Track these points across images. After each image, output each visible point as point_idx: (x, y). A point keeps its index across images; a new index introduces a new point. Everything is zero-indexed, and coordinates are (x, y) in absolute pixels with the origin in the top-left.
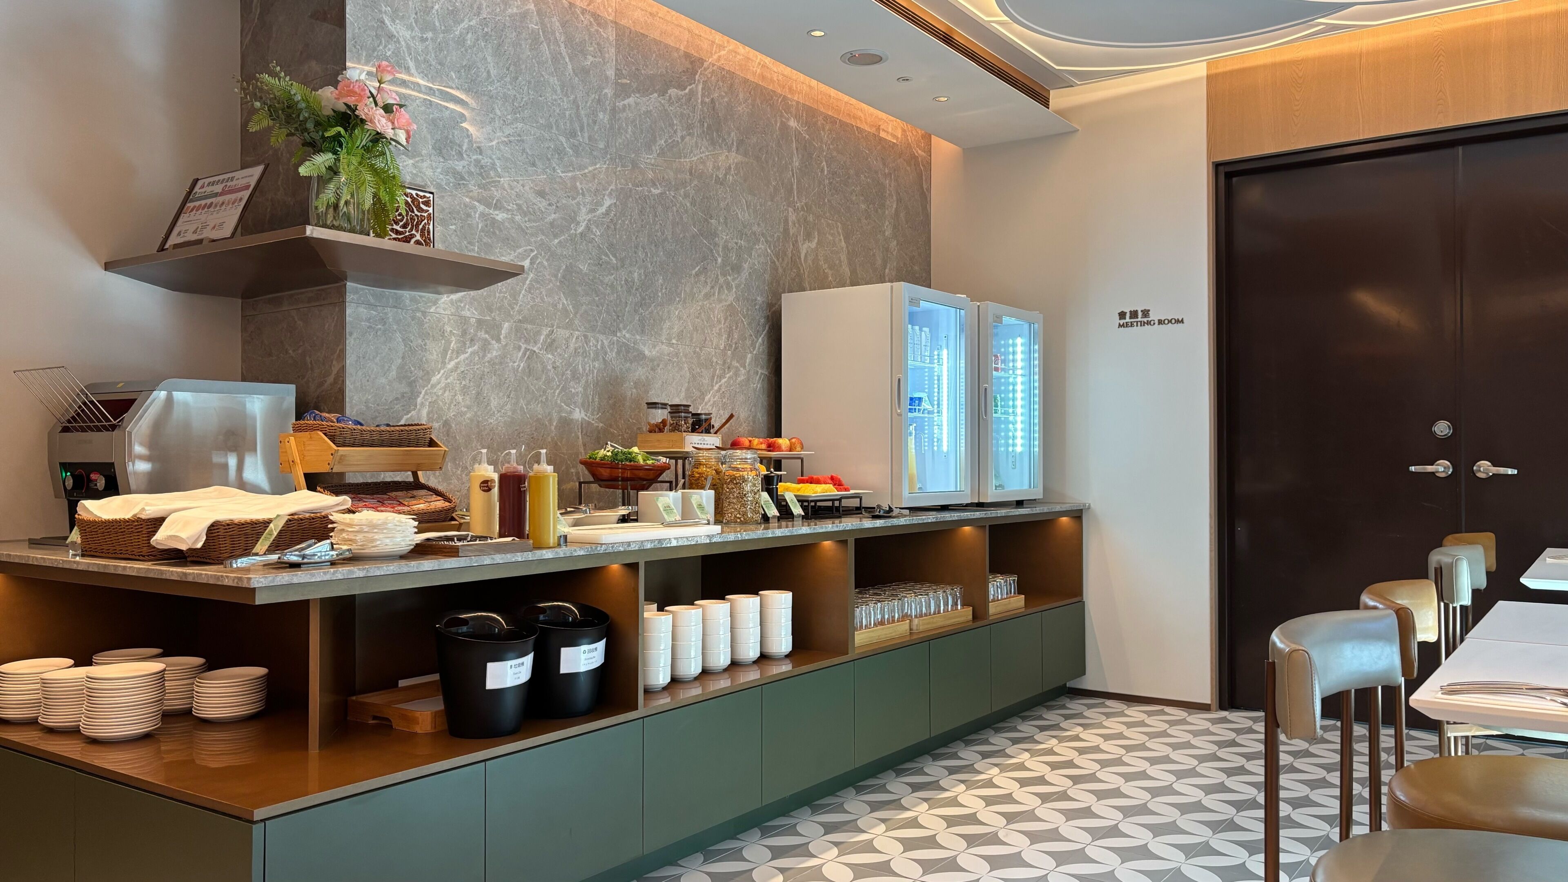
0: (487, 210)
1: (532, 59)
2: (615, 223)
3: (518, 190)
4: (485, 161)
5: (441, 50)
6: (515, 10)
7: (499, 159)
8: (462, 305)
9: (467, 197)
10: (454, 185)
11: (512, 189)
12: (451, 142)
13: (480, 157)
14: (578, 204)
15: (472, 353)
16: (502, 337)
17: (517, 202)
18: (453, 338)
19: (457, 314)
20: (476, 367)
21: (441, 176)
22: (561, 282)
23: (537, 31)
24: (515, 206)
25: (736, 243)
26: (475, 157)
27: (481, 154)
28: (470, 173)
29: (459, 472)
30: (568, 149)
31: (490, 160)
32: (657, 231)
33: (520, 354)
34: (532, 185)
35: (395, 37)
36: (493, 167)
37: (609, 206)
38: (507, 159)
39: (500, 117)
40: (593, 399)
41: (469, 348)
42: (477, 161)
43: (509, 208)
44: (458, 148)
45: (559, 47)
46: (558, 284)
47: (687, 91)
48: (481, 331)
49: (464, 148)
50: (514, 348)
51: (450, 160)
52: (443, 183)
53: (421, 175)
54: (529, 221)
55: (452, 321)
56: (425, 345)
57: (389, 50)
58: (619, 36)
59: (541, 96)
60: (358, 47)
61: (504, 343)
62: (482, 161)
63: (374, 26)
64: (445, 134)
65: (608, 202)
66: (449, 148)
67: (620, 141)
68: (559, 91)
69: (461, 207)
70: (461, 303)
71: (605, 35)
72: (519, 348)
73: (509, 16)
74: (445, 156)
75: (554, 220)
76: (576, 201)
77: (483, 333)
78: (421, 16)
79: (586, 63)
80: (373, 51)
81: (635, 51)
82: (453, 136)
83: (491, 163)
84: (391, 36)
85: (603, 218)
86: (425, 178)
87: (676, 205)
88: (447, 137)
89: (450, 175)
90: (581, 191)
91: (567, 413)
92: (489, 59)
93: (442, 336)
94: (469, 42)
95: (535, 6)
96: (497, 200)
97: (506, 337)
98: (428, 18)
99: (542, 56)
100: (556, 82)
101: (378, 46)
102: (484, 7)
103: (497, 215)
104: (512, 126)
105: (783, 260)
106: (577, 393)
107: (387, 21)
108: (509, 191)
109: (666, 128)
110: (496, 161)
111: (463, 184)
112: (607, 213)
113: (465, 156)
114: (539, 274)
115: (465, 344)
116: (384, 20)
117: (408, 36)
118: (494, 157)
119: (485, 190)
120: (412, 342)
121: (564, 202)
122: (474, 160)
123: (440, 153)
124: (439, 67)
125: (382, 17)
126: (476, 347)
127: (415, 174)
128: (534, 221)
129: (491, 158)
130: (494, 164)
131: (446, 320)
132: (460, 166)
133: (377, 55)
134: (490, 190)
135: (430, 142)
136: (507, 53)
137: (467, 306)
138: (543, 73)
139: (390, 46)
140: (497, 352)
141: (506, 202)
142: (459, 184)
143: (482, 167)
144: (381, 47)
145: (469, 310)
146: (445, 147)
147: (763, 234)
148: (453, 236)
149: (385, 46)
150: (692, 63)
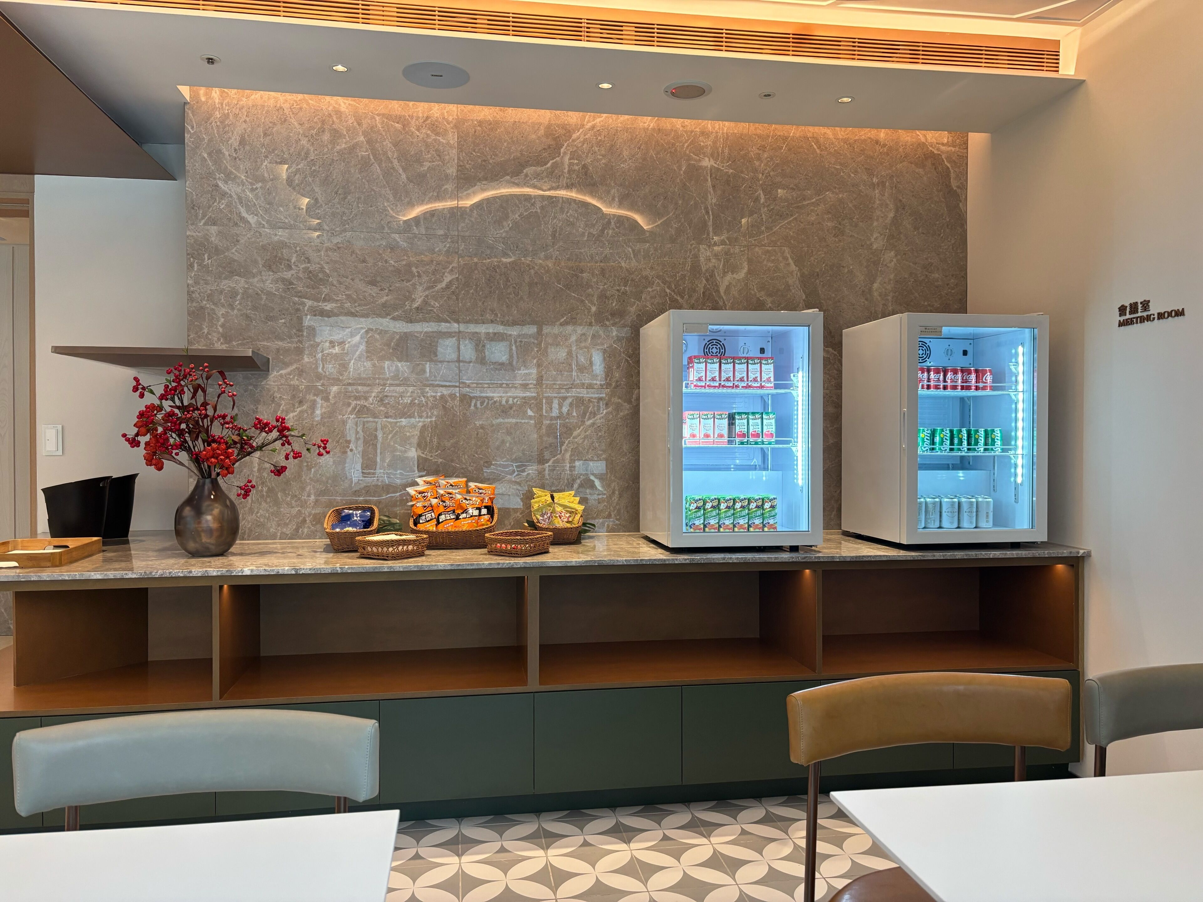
0: (315, 303)
1: (362, 179)
2: (458, 294)
3: (347, 284)
4: (313, 267)
5: (270, 194)
6: (344, 146)
7: (328, 263)
8: (291, 377)
9: (295, 296)
10: (283, 290)
11: (341, 284)
12: (280, 259)
13: (309, 265)
14: (414, 285)
15: (300, 412)
16: (330, 397)
17: (347, 293)
18: (283, 402)
19: (286, 383)
20: (305, 422)
21: (271, 286)
22: (394, 349)
23: (367, 156)
24: (344, 296)
25: (618, 290)
26: (303, 266)
27: (309, 262)
28: (299, 279)
29: (289, 499)
30: (401, 243)
31: (318, 266)
32: (510, 294)
33: (350, 409)
34: (362, 278)
35: (228, 193)
36: (322, 269)
37: (450, 281)
38: (336, 262)
39: (328, 231)
40: (431, 440)
41: (297, 408)
42: (306, 269)
43: (338, 298)
44: (286, 262)
45: (392, 163)
46: (391, 351)
47: (549, 165)
48: (309, 394)
49: (293, 261)
50: (343, 405)
51: (280, 272)
52: (273, 290)
53: (252, 287)
54: (359, 306)
55: (282, 390)
56: (257, 408)
57: (222, 204)
58: (462, 137)
59: (371, 206)
60: (195, 208)
61: (333, 402)
62: (311, 268)
63: (209, 191)
64: (275, 254)
65: (448, 278)
66: (278, 264)
67: (463, 225)
68: (391, 199)
69: (290, 305)
70: (291, 375)
71: (444, 141)
72: (349, 405)
73: (337, 152)
74: (274, 270)
75: (386, 301)
76: (411, 283)
77: (311, 396)
78: (251, 173)
79: (422, 169)
80: (209, 208)
81: (481, 146)
82: (282, 254)
83: (320, 268)
84: (224, 194)
85: (443, 292)
86: (256, 289)
87: (533, 268)
88: (276, 256)
89: (280, 283)
90: (416, 274)
91: (401, 452)
92: (317, 189)
93: (272, 401)
94: (297, 181)
95: (364, 137)
96: (326, 295)
97: (335, 397)
98: (257, 173)
99: (373, 175)
100: (388, 192)
101: (213, 204)
102: (312, 151)
103: (326, 306)
104: (341, 236)
105: (690, 296)
106: (413, 435)
107: (220, 184)
108: (337, 285)
109: (521, 203)
110: (324, 265)
111: (292, 288)
112: (448, 287)
113: (293, 267)
114: (370, 345)
115: (294, 405)
116: (218, 184)
117: (240, 191)
118: (322, 262)
119: (314, 289)
120: (245, 408)
121: (397, 285)
122: (303, 268)
123: (270, 268)
124: (268, 206)
125: (217, 182)
126: (305, 407)
127: (246, 288)
128: (365, 305)
129: (319, 264)
130: (322, 268)
131: (276, 389)
132: (288, 275)
133: (212, 210)
134: (318, 288)
135: (260, 262)
136: (335, 181)
137: (296, 377)
138: (374, 188)
139: (223, 201)
140: (326, 409)
141: (334, 294)
142: (288, 288)
143: (310, 272)
144: (215, 204)
145: (297, 380)
146: (274, 263)
147: (658, 277)
148: (283, 328)
149: (219, 202)
150: (555, 139)
